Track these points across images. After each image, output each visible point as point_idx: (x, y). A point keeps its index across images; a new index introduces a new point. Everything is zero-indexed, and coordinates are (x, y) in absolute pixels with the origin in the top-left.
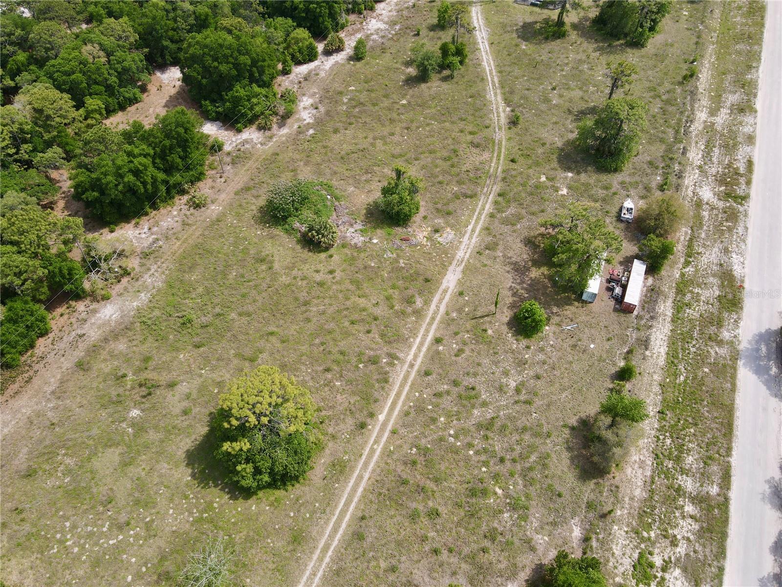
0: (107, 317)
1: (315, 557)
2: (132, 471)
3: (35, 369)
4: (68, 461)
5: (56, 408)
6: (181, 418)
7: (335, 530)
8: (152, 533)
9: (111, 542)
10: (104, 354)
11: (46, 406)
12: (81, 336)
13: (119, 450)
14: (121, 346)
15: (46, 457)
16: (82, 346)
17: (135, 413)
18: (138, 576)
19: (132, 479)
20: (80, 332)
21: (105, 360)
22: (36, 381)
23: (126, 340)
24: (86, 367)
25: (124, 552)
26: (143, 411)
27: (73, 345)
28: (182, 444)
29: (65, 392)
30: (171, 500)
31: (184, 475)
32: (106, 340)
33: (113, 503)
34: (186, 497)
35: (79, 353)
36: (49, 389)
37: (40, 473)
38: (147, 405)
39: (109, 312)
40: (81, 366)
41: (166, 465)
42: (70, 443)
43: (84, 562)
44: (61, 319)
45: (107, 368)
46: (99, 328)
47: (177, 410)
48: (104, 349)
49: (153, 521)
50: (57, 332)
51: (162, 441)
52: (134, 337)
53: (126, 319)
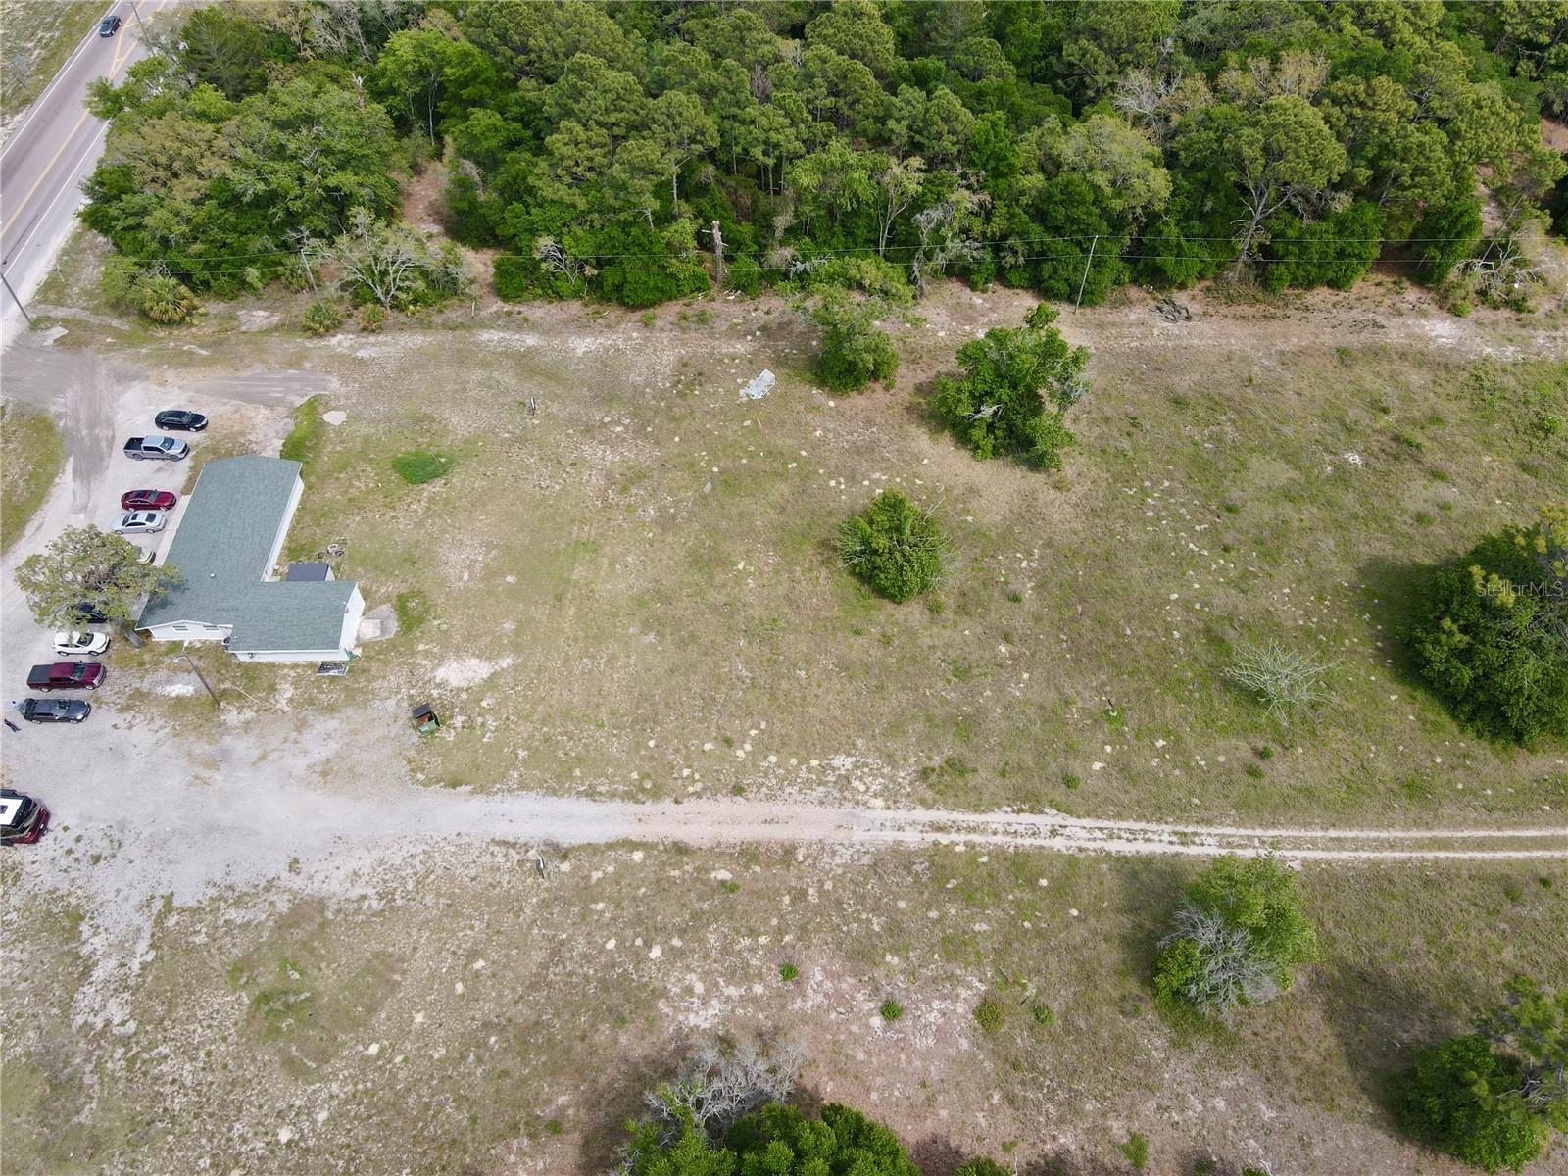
0: (1433, 334)
1: (1415, 833)
2: (1287, 509)
3: (1288, 313)
4: (1228, 428)
5: (1268, 369)
6: (1406, 518)
7: (1481, 844)
8: (1244, 587)
9: (1191, 545)
10: (1385, 367)
11: (1260, 358)
12: (1376, 325)
13: (1295, 475)
14: (1416, 378)
15: (1211, 403)
16: (1366, 337)
17: (1355, 458)
18: (1186, 605)
19: (1277, 515)
20: (1380, 319)
21: (1379, 375)
22: (1275, 326)
23: (1429, 377)
24: (1347, 361)
25: (1195, 568)
26: (1367, 464)
27: (1357, 326)
28: (1377, 544)
29: (1295, 364)
30: (1300, 581)
31: (1344, 575)
32: (1403, 356)
33: (1233, 515)
34: (1321, 598)
35: (1354, 341)
36: (1280, 345)
37: (1190, 412)
38: (1379, 466)
39: (1442, 330)
40: (1343, 355)
41: (1332, 543)
42: (1249, 416)
43: (1147, 533)
44: (1373, 289)
45: (1372, 384)
46: (1409, 336)
47: (1413, 507)
48: (1390, 361)
49: (1256, 576)
50: (1353, 297)
51: (1356, 517)
52: (1445, 384)
53: (1456, 356)
